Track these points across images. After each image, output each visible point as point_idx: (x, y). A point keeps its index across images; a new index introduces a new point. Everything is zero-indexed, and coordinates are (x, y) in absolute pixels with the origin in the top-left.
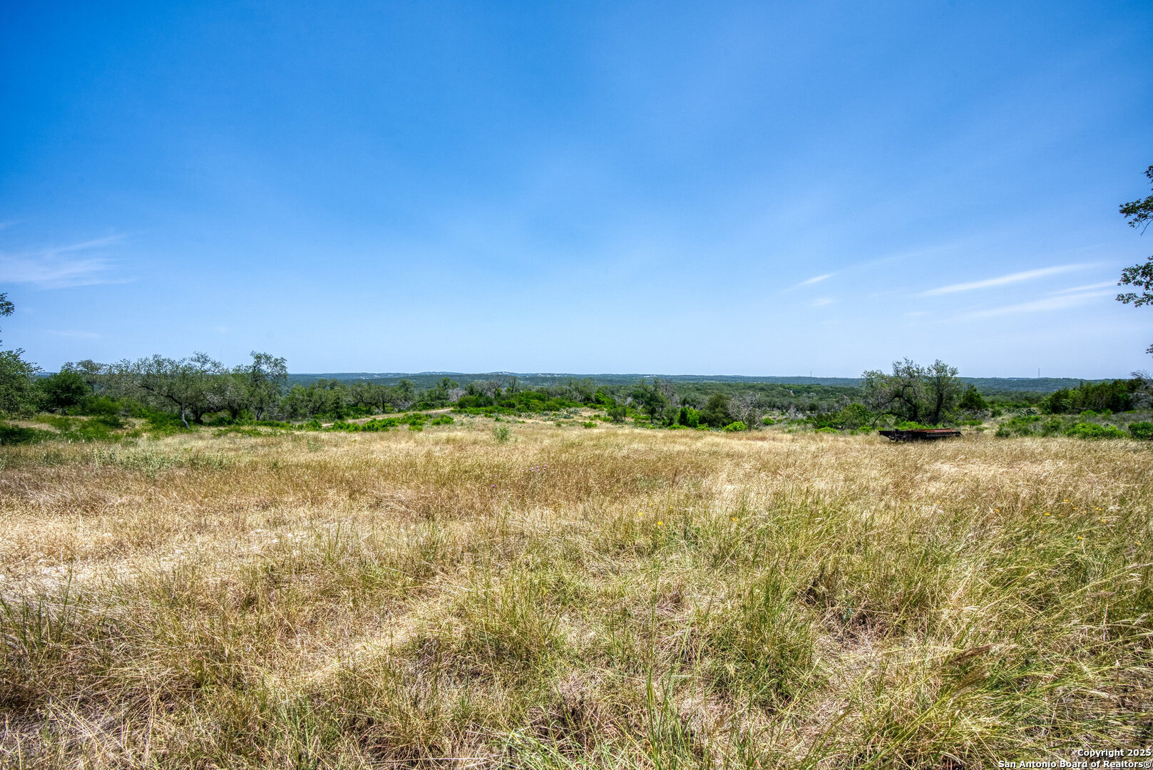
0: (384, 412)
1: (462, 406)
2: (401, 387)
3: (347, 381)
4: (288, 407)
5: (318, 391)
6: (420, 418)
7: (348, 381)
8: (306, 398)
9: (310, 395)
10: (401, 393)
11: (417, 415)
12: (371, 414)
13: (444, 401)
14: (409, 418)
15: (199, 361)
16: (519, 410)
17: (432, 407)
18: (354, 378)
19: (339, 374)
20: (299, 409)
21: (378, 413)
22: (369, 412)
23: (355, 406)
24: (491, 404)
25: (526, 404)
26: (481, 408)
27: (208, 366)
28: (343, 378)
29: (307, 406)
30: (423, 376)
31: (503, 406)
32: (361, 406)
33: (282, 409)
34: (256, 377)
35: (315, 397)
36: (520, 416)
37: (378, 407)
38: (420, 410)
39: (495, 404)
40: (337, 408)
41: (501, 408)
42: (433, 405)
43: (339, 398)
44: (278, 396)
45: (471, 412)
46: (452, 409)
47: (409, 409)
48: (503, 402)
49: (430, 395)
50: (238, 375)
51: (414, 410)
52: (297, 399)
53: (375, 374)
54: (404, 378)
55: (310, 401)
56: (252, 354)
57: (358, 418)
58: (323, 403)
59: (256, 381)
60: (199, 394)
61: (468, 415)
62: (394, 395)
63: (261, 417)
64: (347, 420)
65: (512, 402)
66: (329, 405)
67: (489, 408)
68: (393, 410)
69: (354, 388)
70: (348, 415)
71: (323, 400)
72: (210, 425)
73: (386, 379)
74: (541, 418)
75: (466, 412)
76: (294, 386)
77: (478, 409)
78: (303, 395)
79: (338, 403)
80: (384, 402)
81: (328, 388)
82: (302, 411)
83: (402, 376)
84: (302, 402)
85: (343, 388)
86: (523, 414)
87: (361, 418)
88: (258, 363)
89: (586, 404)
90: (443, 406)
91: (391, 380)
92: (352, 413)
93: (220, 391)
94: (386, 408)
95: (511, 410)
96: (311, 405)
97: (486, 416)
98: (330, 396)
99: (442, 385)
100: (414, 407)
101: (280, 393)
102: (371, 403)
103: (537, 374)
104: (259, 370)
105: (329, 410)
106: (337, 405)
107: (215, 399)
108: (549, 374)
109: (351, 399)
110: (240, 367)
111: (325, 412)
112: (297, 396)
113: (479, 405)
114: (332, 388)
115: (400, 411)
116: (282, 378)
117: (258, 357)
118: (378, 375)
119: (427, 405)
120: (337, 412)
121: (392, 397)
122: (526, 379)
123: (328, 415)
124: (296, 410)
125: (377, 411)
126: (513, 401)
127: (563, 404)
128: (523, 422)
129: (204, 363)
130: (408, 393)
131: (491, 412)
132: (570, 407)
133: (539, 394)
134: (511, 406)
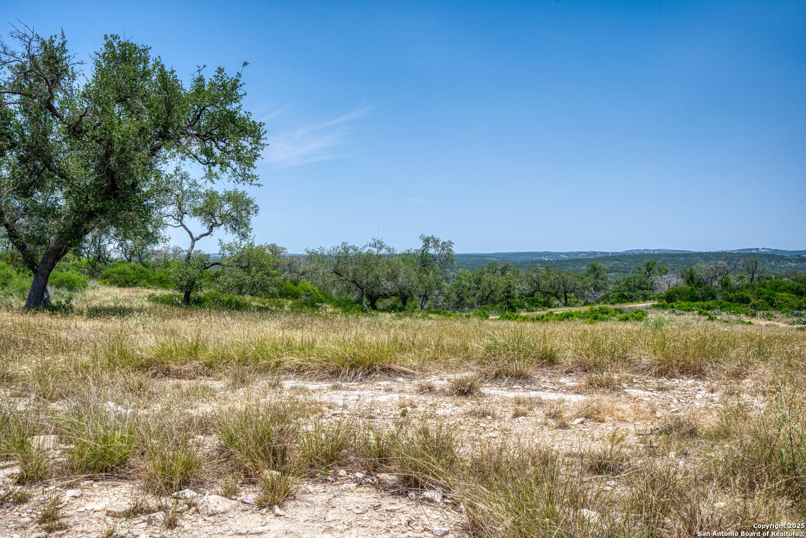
0: (566, 305)
1: (670, 299)
2: (590, 272)
3: (523, 264)
4: (454, 296)
5: (487, 278)
6: (606, 313)
7: (525, 262)
8: (473, 285)
9: (478, 282)
10: (590, 281)
11: (604, 309)
12: (550, 307)
13: (647, 292)
14: (593, 312)
15: (375, 247)
16: (755, 307)
17: (631, 299)
18: (534, 258)
19: (515, 254)
20: (466, 298)
21: (558, 306)
22: (547, 305)
23: (530, 296)
24: (714, 297)
25: (768, 299)
26: (698, 303)
27: (383, 251)
28: (519, 259)
29: (474, 295)
31: (730, 300)
32: (538, 296)
33: (448, 298)
34: (424, 261)
35: (484, 284)
36: (754, 315)
37: (558, 298)
38: (613, 304)
39: (719, 298)
40: (508, 297)
41: (726, 303)
42: (631, 297)
43: (510, 286)
44: (444, 283)
45: (679, 308)
46: (656, 303)
47: (598, 302)
48: (731, 295)
49: (626, 284)
50: (406, 257)
51: (605, 303)
52: (464, 286)
53: (562, 253)
54: (597, 259)
55: (478, 289)
56: (421, 237)
57: (533, 311)
58: (492, 292)
59: (424, 266)
60: (377, 283)
61: (674, 312)
62: (579, 284)
63: (426, 306)
64: (520, 313)
65: (745, 295)
66: (499, 294)
67: (710, 303)
68: (577, 302)
69: (529, 273)
70: (521, 307)
71: (493, 288)
72: (383, 310)
73: (577, 260)
74: (788, 320)
75: (673, 307)
76: (460, 270)
77: (692, 304)
78: (470, 282)
79: (509, 292)
80: (566, 292)
81: (499, 273)
82: (468, 301)
84: (469, 289)
85: (516, 273)
86: (759, 313)
87: (536, 310)
88: (426, 246)
90: (645, 298)
91: (583, 261)
92: (526, 304)
93: (393, 277)
94: (569, 300)
95: (742, 307)
96: (479, 293)
97: (700, 313)
98: (500, 282)
99: (644, 270)
100: (606, 299)
101: (447, 279)
102: (550, 293)
104: (427, 254)
105: (499, 301)
106: (508, 294)
107: (389, 285)
109: (526, 287)
110: (409, 251)
111: (495, 303)
112: (464, 283)
113: (694, 299)
114: (503, 274)
115: (586, 304)
116: (448, 260)
117: (427, 241)
118: (566, 254)
119: (623, 296)
120: (508, 302)
121: (576, 285)
123: (498, 306)
124: (462, 299)
125: (556, 302)
126: (747, 294)
128: (750, 323)
129: (380, 249)
130: (599, 281)
131: (709, 308)
133: (796, 284)
134: (744, 301)
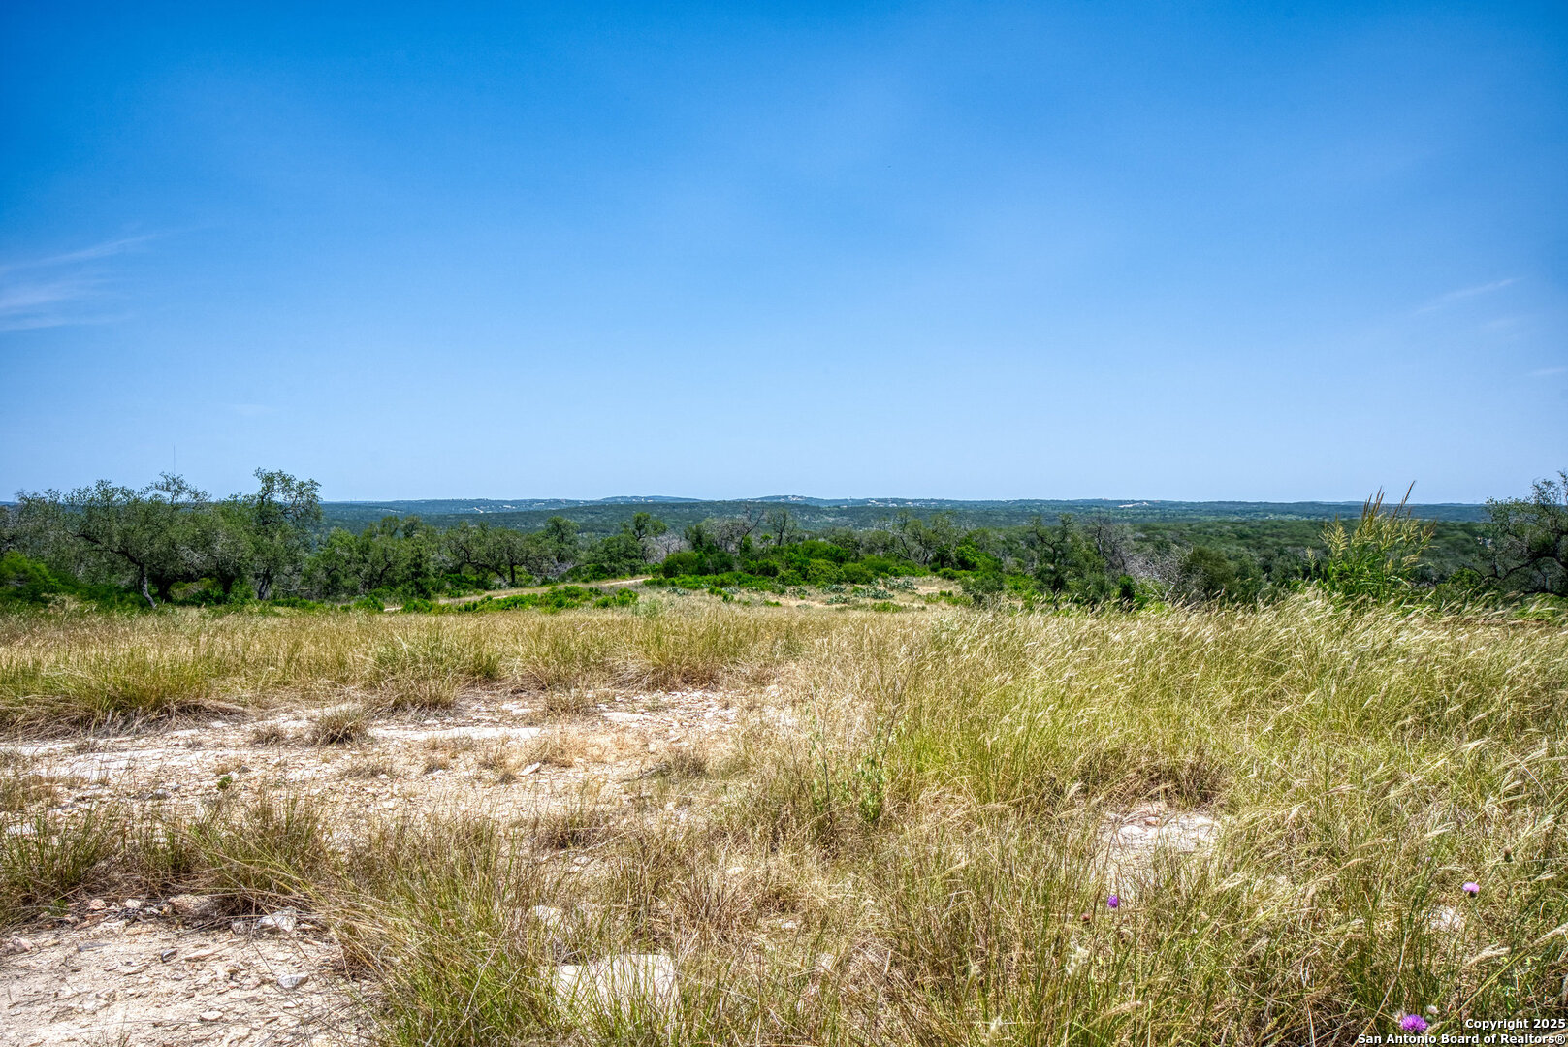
0: (513, 584)
1: (669, 571)
2: (550, 532)
3: (442, 521)
4: (321, 575)
5: (380, 542)
6: (577, 596)
8: (356, 554)
9: (365, 549)
10: (550, 546)
11: (573, 589)
12: (487, 589)
13: (637, 562)
14: (555, 595)
15: (168, 489)
16: (783, 580)
17: (613, 573)
18: (461, 510)
19: (428, 503)
20: (342, 578)
21: (500, 587)
22: (481, 585)
23: (455, 572)
24: (730, 568)
25: (800, 569)
26: (708, 577)
27: (184, 498)
29: (357, 572)
30: (611, 506)
31: (752, 572)
32: (468, 572)
33: (309, 578)
34: (264, 515)
35: (375, 554)
36: (782, 593)
37: (501, 575)
38: (586, 581)
39: (737, 568)
40: (416, 574)
41: (747, 576)
42: (614, 570)
43: (420, 556)
44: (302, 553)
45: (683, 585)
46: (650, 578)
47: (563, 579)
48: (753, 564)
49: (606, 549)
50: (229, 509)
51: (575, 580)
52: (338, 558)
54: (562, 512)
55: (365, 561)
56: (258, 473)
57: (459, 596)
58: (389, 565)
59: (265, 523)
60: (172, 553)
61: (675, 591)
62: (534, 551)
63: (269, 593)
64: (437, 599)
65: (771, 564)
66: (402, 569)
67: (726, 576)
68: (530, 580)
69: (453, 535)
70: (439, 589)
71: (391, 559)
72: (183, 604)
73: (530, 512)
74: (826, 597)
75: (673, 584)
76: (333, 530)
77: (700, 579)
78: (350, 550)
79: (418, 566)
80: (512, 565)
81: (402, 534)
82: (347, 583)
83: (565, 506)
84: (348, 563)
85: (430, 535)
86: (789, 589)
87: (465, 595)
88: (269, 489)
89: (934, 570)
90: (634, 571)
91: (539, 515)
92: (448, 586)
93: (204, 542)
94: (517, 576)
95: (767, 581)
96: (366, 570)
97: (711, 592)
98: (403, 550)
99: (632, 528)
100: (575, 574)
101: (307, 546)
102: (487, 566)
103: (866, 501)
104: (270, 503)
105: (401, 581)
106: (417, 570)
107: (196, 558)
108: (894, 501)
109: (447, 558)
110: (236, 497)
111: (393, 584)
112: (338, 551)
113: (703, 571)
114: (408, 536)
115: (544, 583)
116: (310, 513)
117: (269, 480)
118: (513, 503)
119: (602, 569)
120: (417, 583)
121: (528, 552)
122: (841, 513)
123: (399, 589)
124: (335, 580)
125: (497, 581)
126: (774, 562)
127: (885, 569)
128: (777, 604)
129: (178, 492)
130: (564, 546)
131: (723, 584)
132: (897, 575)
133: (835, 547)
134: (770, 572)
